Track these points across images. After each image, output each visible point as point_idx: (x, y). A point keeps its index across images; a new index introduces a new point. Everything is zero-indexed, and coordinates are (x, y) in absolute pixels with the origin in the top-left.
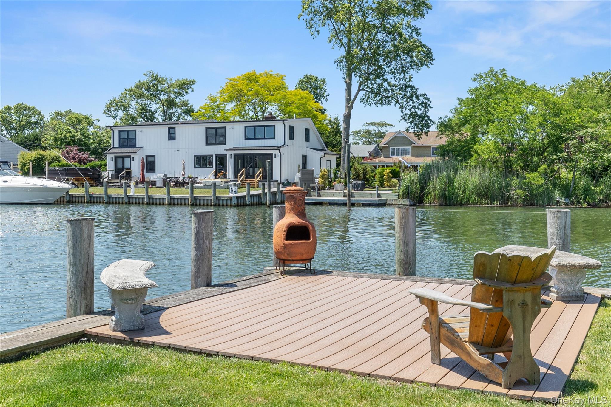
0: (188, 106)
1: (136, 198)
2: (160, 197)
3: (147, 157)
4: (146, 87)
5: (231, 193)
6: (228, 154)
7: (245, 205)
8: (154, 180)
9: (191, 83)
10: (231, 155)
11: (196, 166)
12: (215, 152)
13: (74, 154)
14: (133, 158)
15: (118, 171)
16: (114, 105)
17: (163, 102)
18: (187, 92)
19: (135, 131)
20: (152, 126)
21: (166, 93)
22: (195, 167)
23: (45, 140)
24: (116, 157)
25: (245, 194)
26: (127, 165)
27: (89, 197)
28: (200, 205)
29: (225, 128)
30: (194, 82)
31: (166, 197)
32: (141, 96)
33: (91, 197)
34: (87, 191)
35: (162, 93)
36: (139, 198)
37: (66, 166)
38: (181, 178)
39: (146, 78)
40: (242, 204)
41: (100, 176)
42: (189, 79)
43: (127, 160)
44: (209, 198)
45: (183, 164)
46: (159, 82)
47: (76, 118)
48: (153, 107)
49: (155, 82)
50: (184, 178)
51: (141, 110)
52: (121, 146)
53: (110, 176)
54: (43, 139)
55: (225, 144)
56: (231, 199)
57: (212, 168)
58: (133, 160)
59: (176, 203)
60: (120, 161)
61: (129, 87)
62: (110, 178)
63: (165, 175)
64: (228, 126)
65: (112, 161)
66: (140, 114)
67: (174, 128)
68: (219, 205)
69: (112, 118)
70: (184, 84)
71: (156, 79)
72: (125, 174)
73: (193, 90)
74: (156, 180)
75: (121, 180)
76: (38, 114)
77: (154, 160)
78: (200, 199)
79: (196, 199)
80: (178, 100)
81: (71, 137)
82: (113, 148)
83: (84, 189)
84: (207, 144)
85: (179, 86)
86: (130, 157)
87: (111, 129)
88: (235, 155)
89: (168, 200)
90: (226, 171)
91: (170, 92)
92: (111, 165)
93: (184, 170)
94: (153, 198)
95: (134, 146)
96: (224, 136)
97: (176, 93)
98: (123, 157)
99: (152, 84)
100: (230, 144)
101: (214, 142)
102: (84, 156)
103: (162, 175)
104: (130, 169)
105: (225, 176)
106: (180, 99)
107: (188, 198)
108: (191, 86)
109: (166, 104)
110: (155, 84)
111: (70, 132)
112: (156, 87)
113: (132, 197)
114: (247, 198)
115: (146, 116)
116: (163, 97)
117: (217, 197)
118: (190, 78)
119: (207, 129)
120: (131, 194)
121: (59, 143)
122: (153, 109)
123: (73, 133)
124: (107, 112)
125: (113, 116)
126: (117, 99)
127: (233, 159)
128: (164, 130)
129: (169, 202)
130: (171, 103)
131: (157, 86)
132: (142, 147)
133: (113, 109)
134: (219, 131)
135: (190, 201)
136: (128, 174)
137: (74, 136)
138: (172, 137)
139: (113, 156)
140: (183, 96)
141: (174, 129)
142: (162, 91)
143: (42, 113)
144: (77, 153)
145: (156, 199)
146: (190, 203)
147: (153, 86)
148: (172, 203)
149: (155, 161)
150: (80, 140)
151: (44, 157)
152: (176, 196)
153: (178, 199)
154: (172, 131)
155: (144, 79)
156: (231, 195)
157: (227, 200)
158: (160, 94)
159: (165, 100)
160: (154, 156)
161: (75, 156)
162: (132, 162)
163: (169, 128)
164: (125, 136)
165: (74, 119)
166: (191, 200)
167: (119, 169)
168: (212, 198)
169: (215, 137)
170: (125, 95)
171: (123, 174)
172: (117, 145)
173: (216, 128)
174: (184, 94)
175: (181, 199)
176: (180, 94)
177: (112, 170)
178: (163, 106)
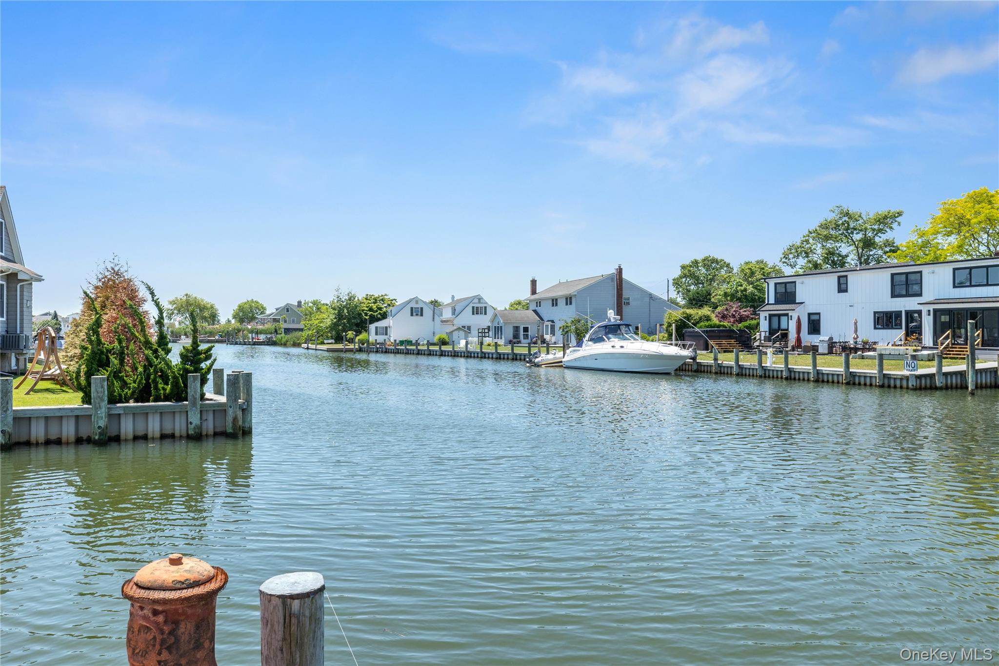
0: (894, 247)
1: (773, 370)
2: (804, 371)
3: (809, 315)
4: (834, 226)
5: (907, 370)
6: (924, 309)
7: (933, 388)
8: (816, 344)
9: (896, 215)
10: (929, 311)
11: (877, 326)
12: (904, 306)
13: (735, 311)
14: (791, 316)
15: (772, 332)
16: (793, 251)
17: (856, 243)
18: (891, 228)
19: (795, 282)
20: (824, 275)
21: (861, 230)
22: (875, 328)
23: (716, 295)
24: (771, 316)
25: (933, 370)
26: (784, 325)
27: (718, 366)
28: (859, 384)
29: (921, 272)
30: (900, 214)
31: (811, 371)
32: (827, 238)
33: (720, 366)
34: (716, 359)
35: (855, 232)
36: (777, 371)
37: (714, 327)
38: (852, 342)
39: (834, 215)
40: (928, 385)
41: (749, 339)
42: (892, 211)
43: (784, 320)
44: (873, 375)
45: (856, 323)
46: (850, 218)
47: (750, 269)
48: (845, 249)
49: (846, 218)
50: (856, 343)
51: (827, 254)
52: (778, 301)
53: (763, 338)
54: (713, 294)
55: (920, 295)
56: (907, 378)
57: (901, 328)
58: (791, 319)
59: (826, 380)
60: (775, 319)
61: (812, 228)
62: (763, 342)
63: (831, 339)
64: (926, 270)
65: (766, 320)
66: (826, 260)
67: (846, 276)
68: (889, 387)
69: (790, 267)
70: (885, 217)
71: (847, 214)
72: (780, 337)
73: (899, 224)
74: (818, 344)
75: (773, 344)
76: (727, 266)
77: (818, 318)
78: (859, 376)
79: (853, 375)
80: (877, 239)
81: (742, 291)
82: (768, 304)
83: (712, 355)
84: (893, 296)
85: (879, 221)
86: (787, 315)
87: (765, 281)
88: (935, 311)
89: (813, 375)
90: (920, 334)
91: (866, 229)
92: (764, 326)
93: (856, 331)
94: (795, 372)
95: (793, 301)
96: (921, 283)
97: (874, 230)
98: (779, 316)
99: (841, 222)
100: (928, 296)
101: (904, 292)
102: (745, 313)
103: (827, 338)
104: (787, 330)
105: (919, 340)
106: (880, 237)
107: (842, 373)
108: (897, 219)
109: (861, 244)
110: (845, 221)
111: (741, 286)
112: (846, 225)
113: (768, 368)
114: (936, 378)
115: (833, 261)
116: (857, 237)
117: (884, 375)
118: (894, 209)
119: (893, 275)
120: (768, 365)
121: (729, 298)
122: (844, 253)
123: (744, 286)
124: (784, 260)
125: (791, 265)
126: (799, 244)
127: (931, 317)
128: (832, 280)
129: (816, 377)
130: (868, 244)
131: (849, 225)
132: (802, 303)
133: (791, 256)
134: (912, 277)
135: (844, 378)
136: (785, 336)
137: (745, 290)
138: (842, 288)
139: (767, 314)
140: (884, 233)
141: (845, 278)
142: (855, 229)
143: (731, 266)
144: (737, 311)
145: (799, 372)
146: (844, 381)
147: (843, 224)
148: (821, 379)
149: (819, 320)
150: (753, 294)
151: (690, 316)
152: (825, 369)
153: (828, 374)
154: (842, 280)
155: (831, 217)
156: (906, 373)
157: (901, 379)
158: (852, 233)
159: (860, 241)
160: (819, 314)
161: (734, 313)
162: (790, 321)
163: (839, 277)
164: (781, 289)
165: (748, 271)
166: (846, 376)
167: (773, 330)
168: (877, 375)
169: (905, 286)
170: (807, 238)
171: (778, 336)
172: (772, 301)
173: (907, 274)
174: (885, 231)
175: (833, 375)
176: (880, 231)
177: (766, 332)
178: (857, 248)
